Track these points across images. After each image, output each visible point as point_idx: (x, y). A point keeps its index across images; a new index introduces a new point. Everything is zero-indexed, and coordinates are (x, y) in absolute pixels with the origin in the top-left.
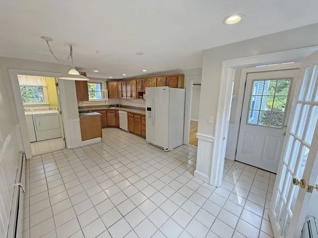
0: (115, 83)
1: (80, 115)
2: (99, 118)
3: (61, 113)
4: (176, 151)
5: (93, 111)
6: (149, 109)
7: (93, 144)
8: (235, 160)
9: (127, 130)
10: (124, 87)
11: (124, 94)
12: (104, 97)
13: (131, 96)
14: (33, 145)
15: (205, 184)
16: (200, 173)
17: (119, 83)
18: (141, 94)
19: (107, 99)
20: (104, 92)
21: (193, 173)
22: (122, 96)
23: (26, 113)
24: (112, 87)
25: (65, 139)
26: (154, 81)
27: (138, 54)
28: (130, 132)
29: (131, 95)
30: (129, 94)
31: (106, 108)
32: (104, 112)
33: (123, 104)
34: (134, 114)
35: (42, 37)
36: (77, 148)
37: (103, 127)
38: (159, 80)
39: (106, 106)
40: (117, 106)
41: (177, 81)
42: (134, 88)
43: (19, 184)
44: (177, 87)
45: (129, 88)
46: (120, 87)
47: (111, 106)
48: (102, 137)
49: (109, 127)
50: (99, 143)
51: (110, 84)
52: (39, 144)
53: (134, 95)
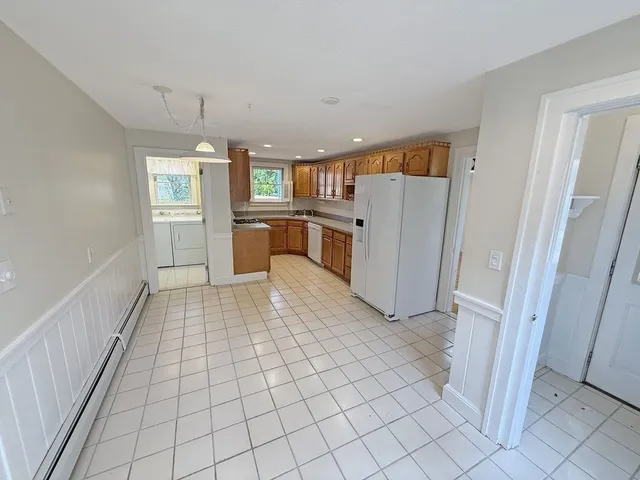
0: (306, 169)
1: (234, 228)
2: (267, 234)
3: (204, 221)
4: (411, 325)
5: (260, 221)
6: (360, 223)
7: (249, 283)
8: (584, 383)
9: (319, 261)
10: (322, 175)
11: (322, 190)
12: (286, 197)
13: (334, 195)
14: (162, 273)
15: (468, 429)
16: (459, 395)
17: (315, 168)
18: (350, 190)
19: (290, 199)
20: (286, 186)
21: (440, 390)
22: (318, 194)
23: (155, 219)
24: (301, 176)
25: (207, 268)
26: (379, 161)
27: (328, 102)
28: (326, 267)
29: (334, 191)
30: (329, 191)
31: (287, 217)
32: (283, 223)
33: (320, 211)
34: (334, 231)
35: (156, 88)
36: (226, 286)
37: (273, 253)
38: (388, 159)
39: (289, 212)
40: (309, 213)
41: (429, 161)
42: (339, 177)
43: (119, 335)
44: (427, 174)
45: (330, 176)
46: (315, 176)
47: (298, 213)
48: (269, 272)
49: (290, 252)
50: (263, 282)
51: (298, 169)
52: (177, 271)
53: (339, 191)
